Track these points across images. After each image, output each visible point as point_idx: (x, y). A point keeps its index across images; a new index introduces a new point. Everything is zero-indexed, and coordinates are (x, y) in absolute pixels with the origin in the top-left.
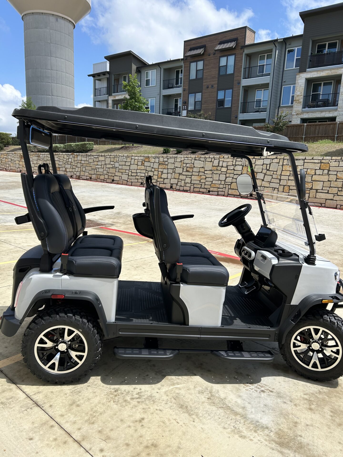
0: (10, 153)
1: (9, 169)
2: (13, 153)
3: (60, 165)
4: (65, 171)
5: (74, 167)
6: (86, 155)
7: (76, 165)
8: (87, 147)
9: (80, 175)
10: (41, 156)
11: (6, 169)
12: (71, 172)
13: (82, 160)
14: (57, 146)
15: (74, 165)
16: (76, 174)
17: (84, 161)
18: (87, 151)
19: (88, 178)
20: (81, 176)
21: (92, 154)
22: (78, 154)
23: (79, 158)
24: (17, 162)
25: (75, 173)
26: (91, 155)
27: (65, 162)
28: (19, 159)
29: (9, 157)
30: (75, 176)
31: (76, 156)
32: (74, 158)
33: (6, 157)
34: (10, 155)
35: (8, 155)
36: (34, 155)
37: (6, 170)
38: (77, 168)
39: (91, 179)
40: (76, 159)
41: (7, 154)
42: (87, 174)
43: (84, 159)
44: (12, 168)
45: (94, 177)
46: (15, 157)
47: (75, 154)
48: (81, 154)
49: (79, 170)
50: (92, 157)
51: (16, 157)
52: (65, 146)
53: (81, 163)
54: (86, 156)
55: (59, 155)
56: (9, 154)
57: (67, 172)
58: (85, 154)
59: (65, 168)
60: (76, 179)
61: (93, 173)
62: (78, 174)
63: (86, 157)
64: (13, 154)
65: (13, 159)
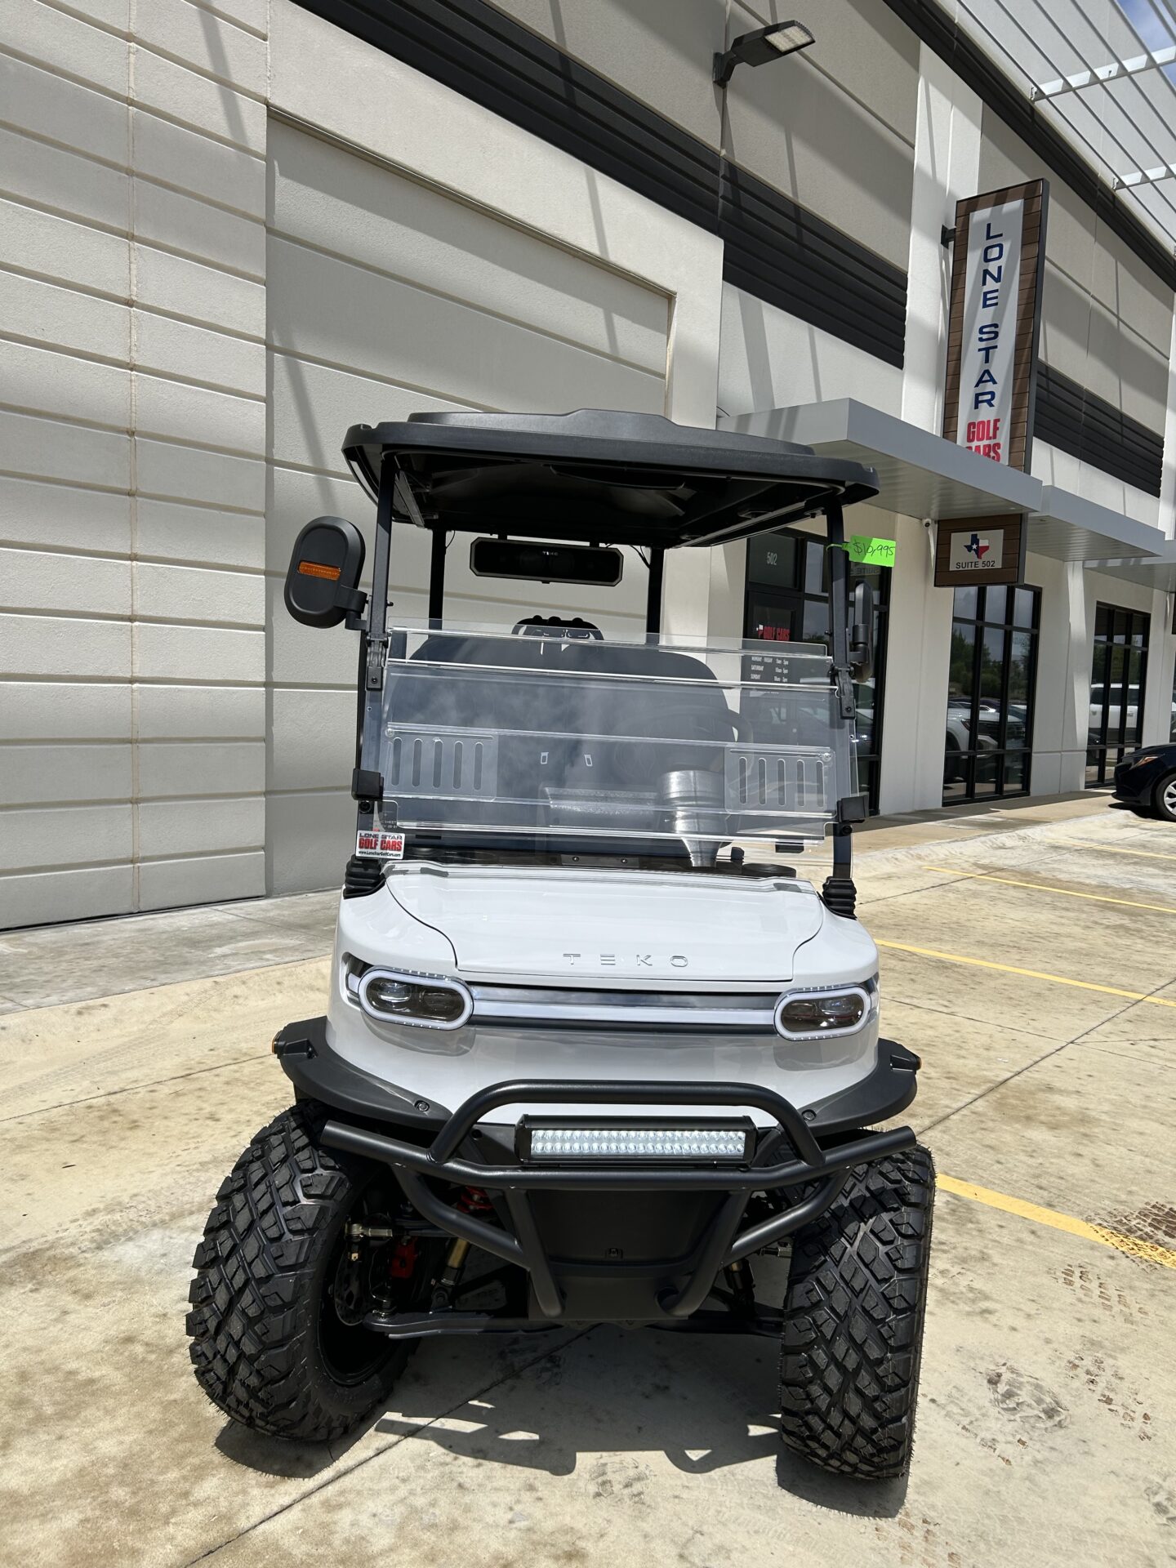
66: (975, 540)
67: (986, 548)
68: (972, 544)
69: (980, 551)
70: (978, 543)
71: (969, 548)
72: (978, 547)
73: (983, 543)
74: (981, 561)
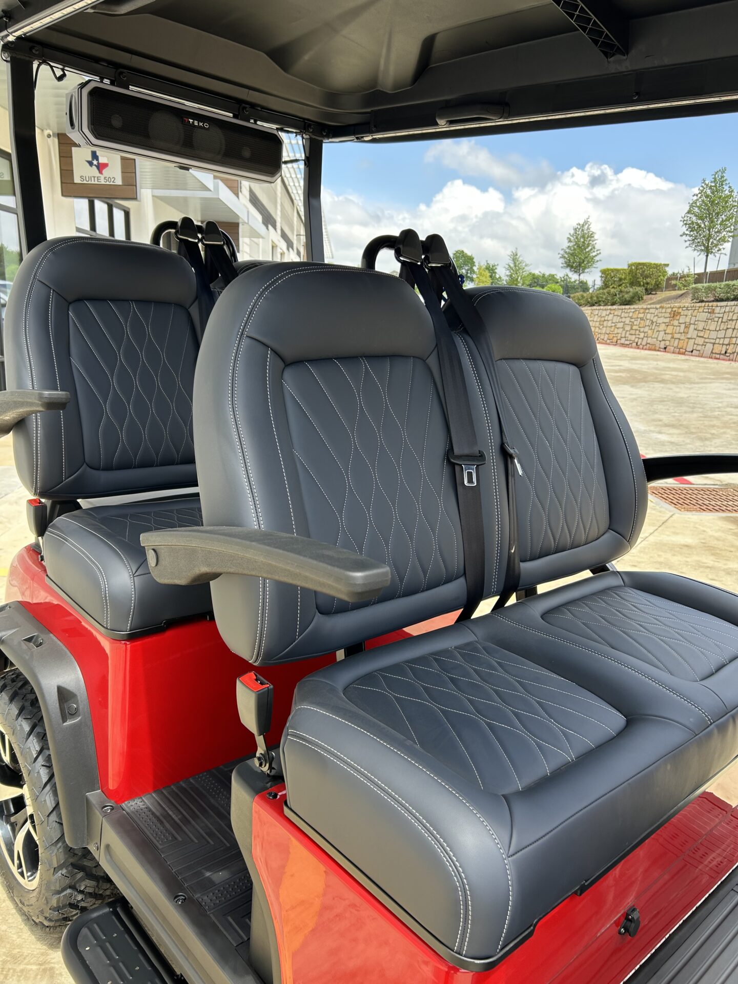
0: (652, 306)
1: (644, 343)
2: (658, 306)
10: (717, 310)
11: (637, 343)
24: (663, 327)
28: (667, 320)
29: (649, 316)
33: (641, 315)
34: (651, 311)
35: (647, 311)
36: (701, 310)
37: (637, 347)
41: (646, 309)
44: (650, 340)
46: (660, 315)
51: (663, 315)
56: (649, 309)
64: (657, 309)
65: (654, 320)
66: (95, 156)
67: (106, 165)
68: (93, 159)
69: (101, 167)
70: (97, 160)
71: (91, 164)
72: (98, 163)
73: (102, 160)
74: (102, 177)
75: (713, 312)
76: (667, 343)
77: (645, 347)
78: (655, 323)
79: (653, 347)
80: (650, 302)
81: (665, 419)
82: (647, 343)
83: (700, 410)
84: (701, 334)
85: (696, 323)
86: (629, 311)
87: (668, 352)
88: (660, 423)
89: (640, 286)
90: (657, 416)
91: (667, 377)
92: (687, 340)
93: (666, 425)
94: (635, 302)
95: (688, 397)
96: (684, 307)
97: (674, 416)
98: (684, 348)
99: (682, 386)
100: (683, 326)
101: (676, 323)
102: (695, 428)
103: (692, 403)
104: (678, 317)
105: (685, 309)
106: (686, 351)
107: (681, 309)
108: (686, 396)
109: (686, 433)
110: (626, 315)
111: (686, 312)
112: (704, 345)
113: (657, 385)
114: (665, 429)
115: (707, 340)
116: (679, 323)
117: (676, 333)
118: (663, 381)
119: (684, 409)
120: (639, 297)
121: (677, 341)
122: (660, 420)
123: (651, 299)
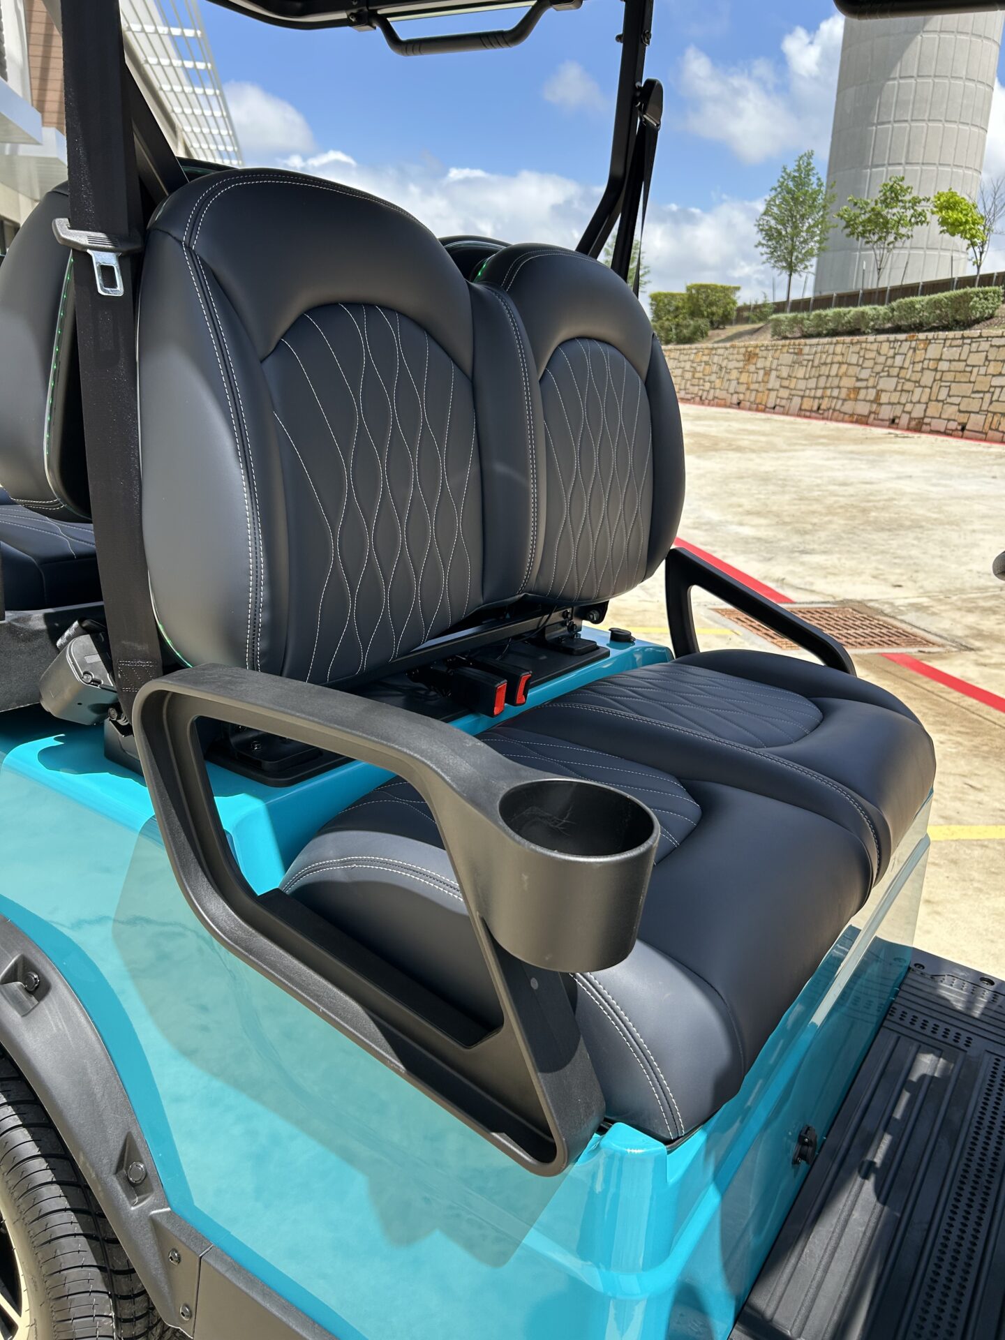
0: (721, 345)
1: (710, 397)
2: (728, 345)
3: (861, 380)
4: (876, 400)
5: (909, 386)
6: (963, 338)
7: (916, 377)
8: (973, 308)
9: (925, 417)
10: (806, 350)
11: (701, 397)
12: (893, 404)
13: (940, 359)
14: (863, 313)
15: (909, 380)
16: (910, 413)
17: (950, 361)
18: (968, 324)
19: (953, 425)
20: (927, 420)
21: (986, 332)
22: (930, 335)
23: (934, 351)
24: (735, 374)
25: (908, 407)
26: (980, 336)
27: (878, 368)
28: (741, 364)
29: (716, 359)
30: (904, 420)
31: (922, 346)
32: (915, 350)
33: (705, 358)
34: (720, 351)
35: (714, 352)
36: (785, 350)
37: (702, 402)
38: (918, 391)
39: (963, 429)
40: (920, 355)
41: (712, 349)
42: (950, 411)
43: (949, 353)
44: (718, 393)
45: (975, 422)
46: (731, 357)
47: (922, 336)
48: (942, 334)
49: (924, 399)
50: (985, 345)
51: (736, 356)
52: (893, 310)
53: (936, 370)
54: (960, 342)
55: (864, 345)
56: (716, 349)
57: (880, 404)
58: (958, 334)
59: (878, 392)
60: (908, 429)
61: (975, 406)
62: (918, 412)
63: (961, 346)
64: (726, 348)
65: (724, 364)
75: (800, 353)
76: (741, 397)
77: (712, 402)
78: (724, 370)
79: (723, 402)
80: (717, 339)
81: (747, 504)
82: (715, 398)
83: (794, 489)
84: (786, 383)
85: (779, 367)
86: (689, 351)
87: (743, 409)
88: (740, 510)
89: (703, 316)
90: (734, 500)
91: (745, 443)
92: (767, 392)
93: (749, 513)
94: (697, 339)
95: (774, 471)
96: (762, 346)
97: (758, 499)
98: (764, 403)
99: (764, 455)
100: (761, 372)
101: (752, 368)
102: (789, 516)
103: (781, 479)
104: (754, 361)
105: (763, 348)
106: (766, 407)
107: (758, 349)
108: (771, 469)
109: (777, 523)
110: (686, 358)
111: (764, 353)
112: (790, 399)
113: (732, 455)
114: (747, 519)
115: (793, 392)
116: (757, 369)
117: (752, 383)
118: (739, 449)
119: (771, 488)
120: (702, 333)
121: (754, 393)
122: (740, 506)
123: (718, 335)
